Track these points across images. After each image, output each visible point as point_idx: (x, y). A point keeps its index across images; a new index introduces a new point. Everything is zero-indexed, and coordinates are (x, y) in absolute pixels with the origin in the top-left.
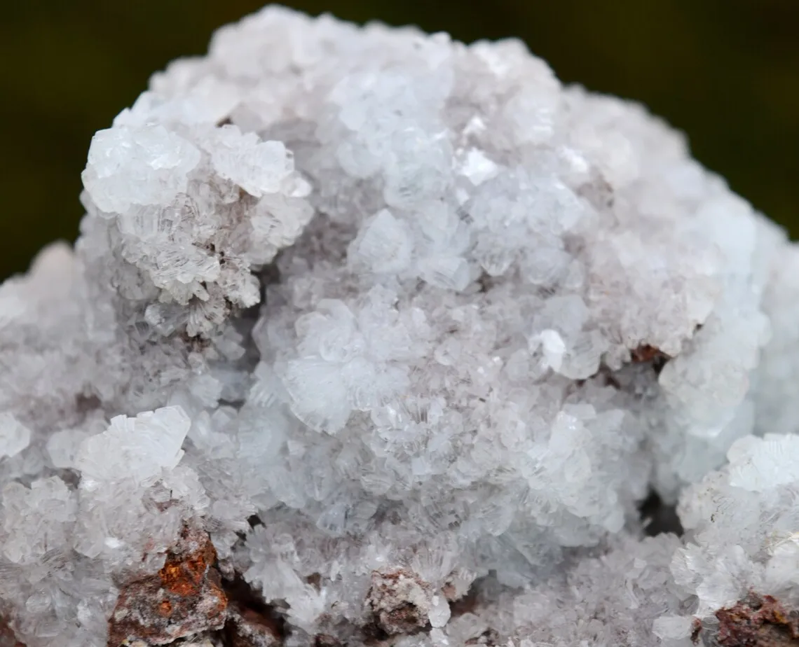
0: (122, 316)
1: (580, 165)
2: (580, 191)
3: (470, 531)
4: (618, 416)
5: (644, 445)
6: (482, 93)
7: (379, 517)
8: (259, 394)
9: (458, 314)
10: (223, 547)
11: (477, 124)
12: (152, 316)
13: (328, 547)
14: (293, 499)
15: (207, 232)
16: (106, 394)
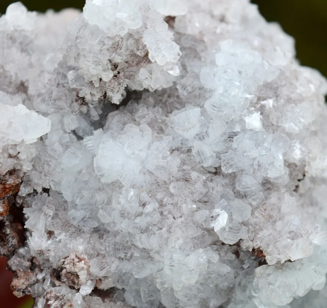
0: (61, 65)
1: (297, 154)
2: (289, 165)
3: (126, 267)
4: (226, 269)
5: (231, 290)
6: (284, 92)
7: (96, 230)
8: (89, 141)
9: (194, 175)
10: (24, 191)
11: (270, 103)
12: (71, 75)
13: (66, 225)
14: (67, 195)
15: (118, 59)
16: (31, 91)
